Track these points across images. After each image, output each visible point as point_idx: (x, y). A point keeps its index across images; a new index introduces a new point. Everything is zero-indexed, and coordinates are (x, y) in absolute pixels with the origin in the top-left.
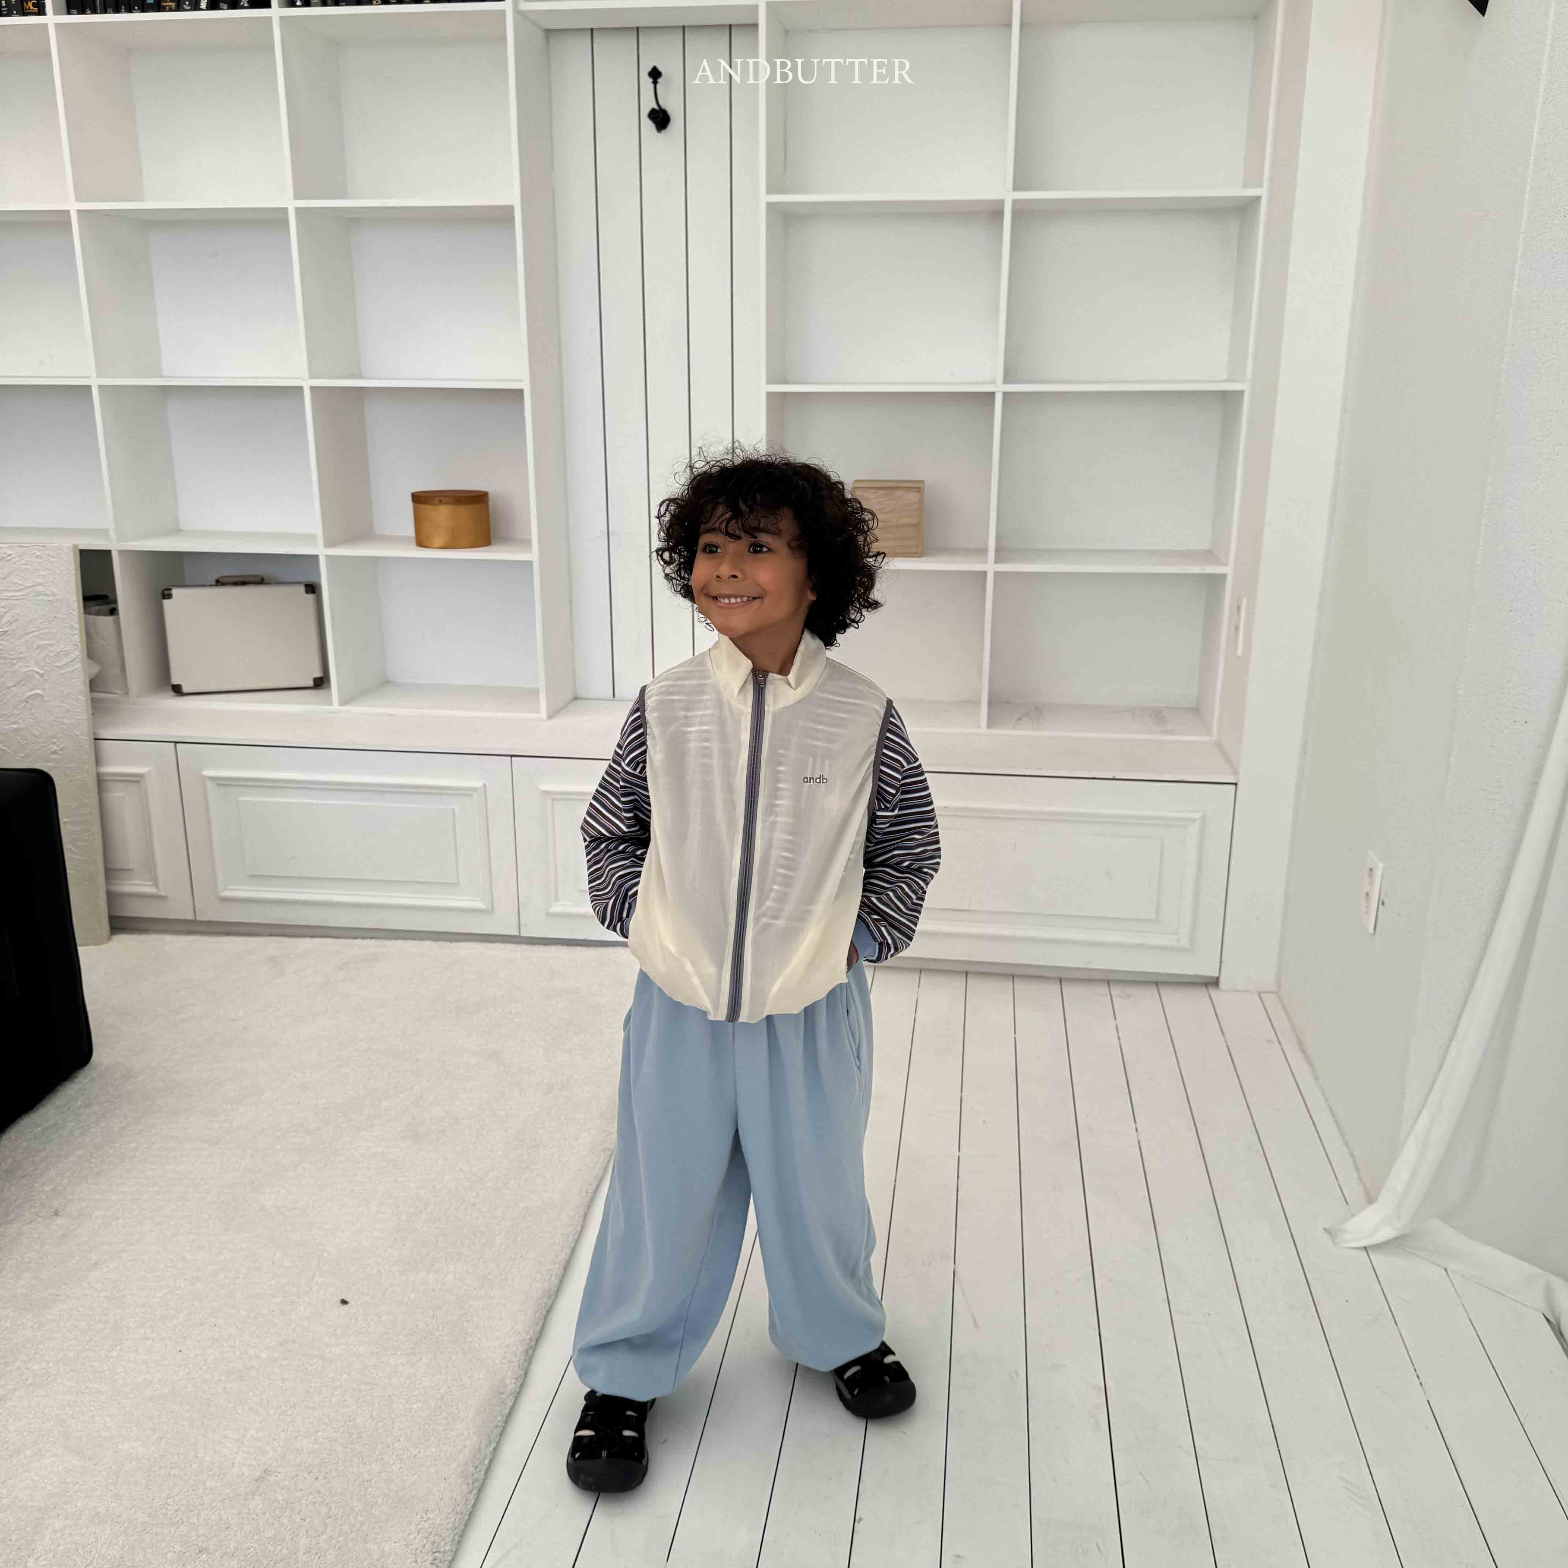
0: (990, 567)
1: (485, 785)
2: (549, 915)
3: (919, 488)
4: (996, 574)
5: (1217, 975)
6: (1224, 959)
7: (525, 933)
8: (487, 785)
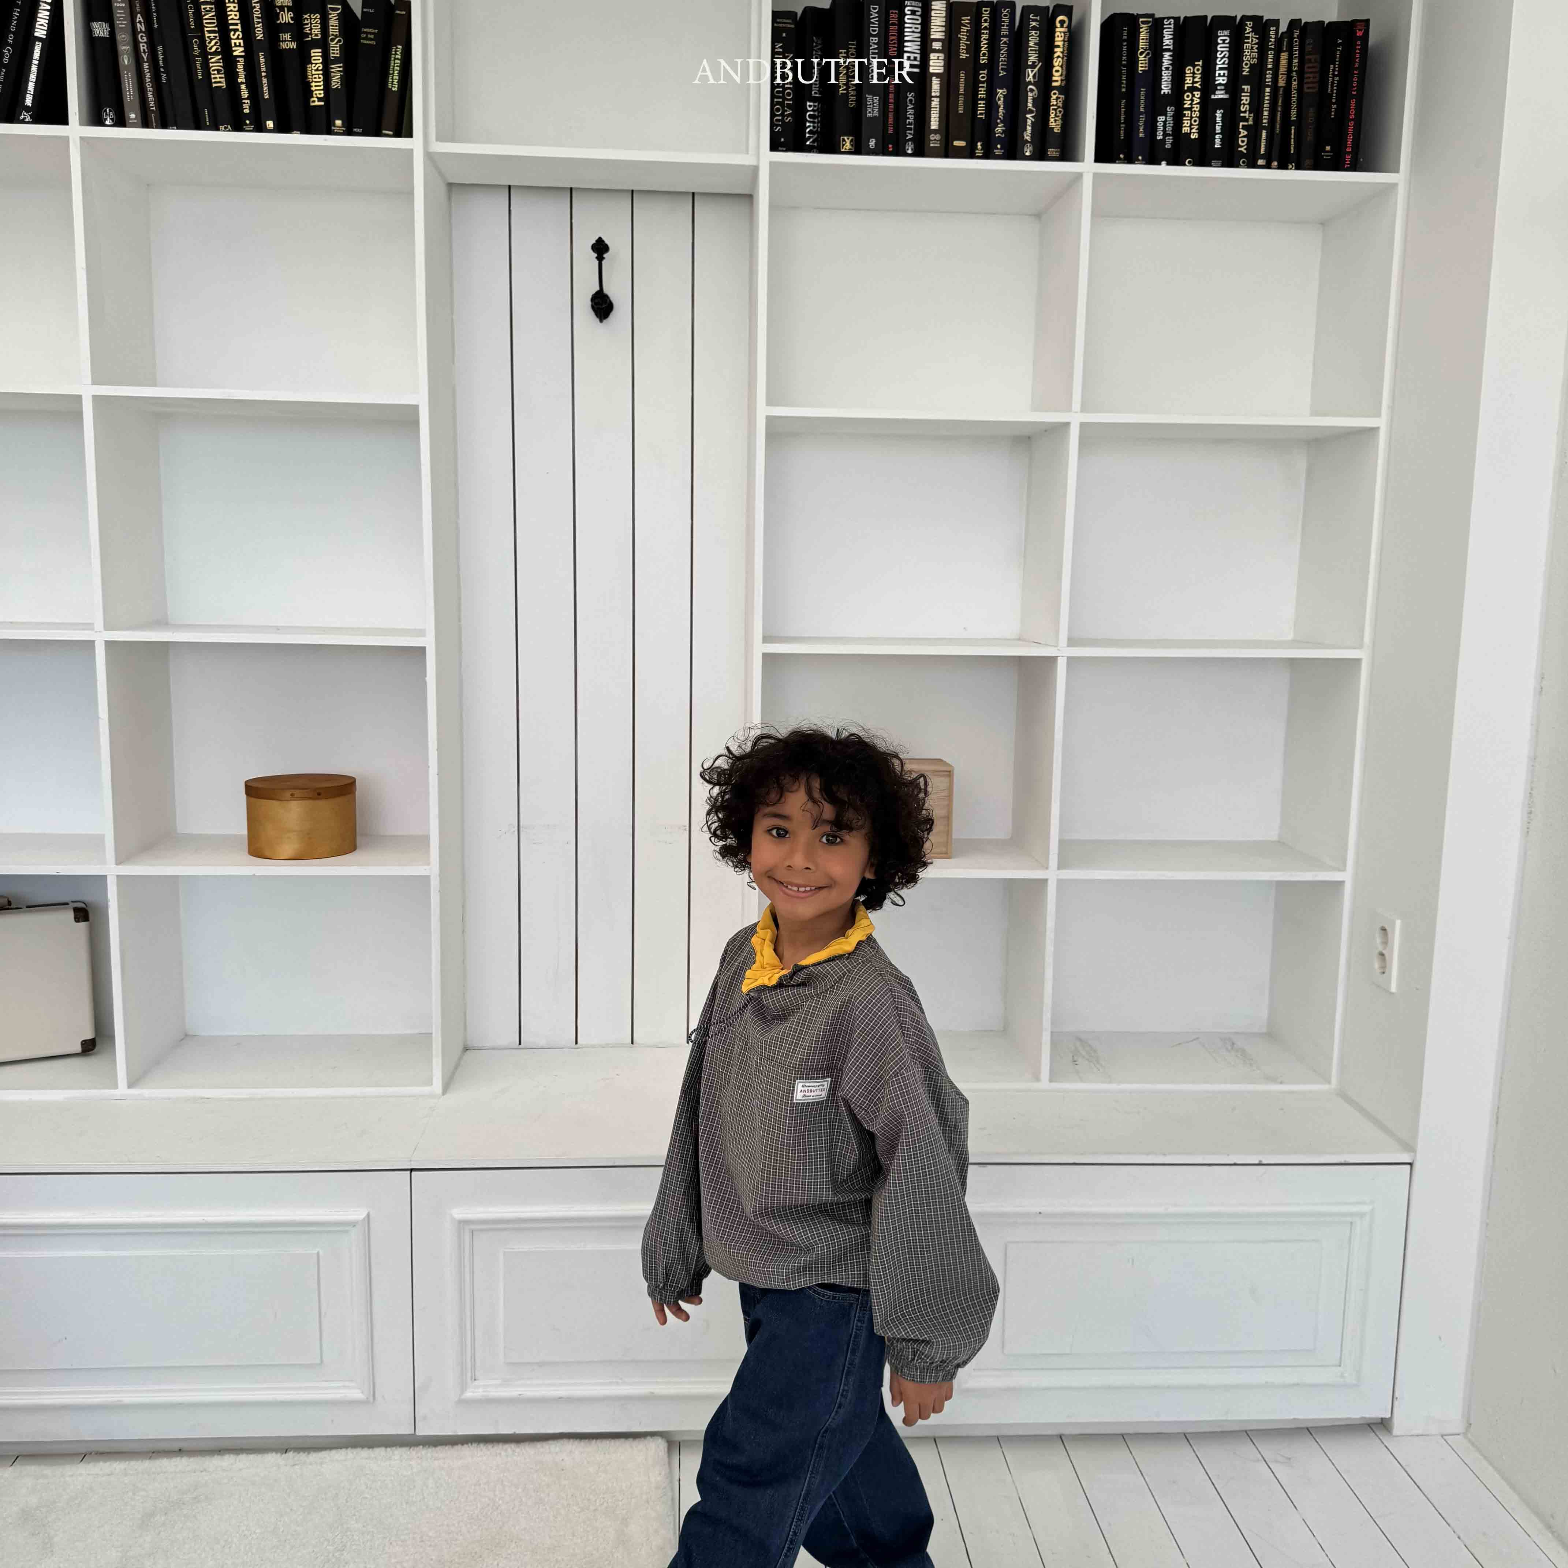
0: (1052, 874)
1: (368, 1215)
2: (462, 1402)
3: (950, 772)
4: (1060, 882)
5: (1388, 1416)
6: (1397, 1395)
7: (423, 1430)
8: (371, 1213)
